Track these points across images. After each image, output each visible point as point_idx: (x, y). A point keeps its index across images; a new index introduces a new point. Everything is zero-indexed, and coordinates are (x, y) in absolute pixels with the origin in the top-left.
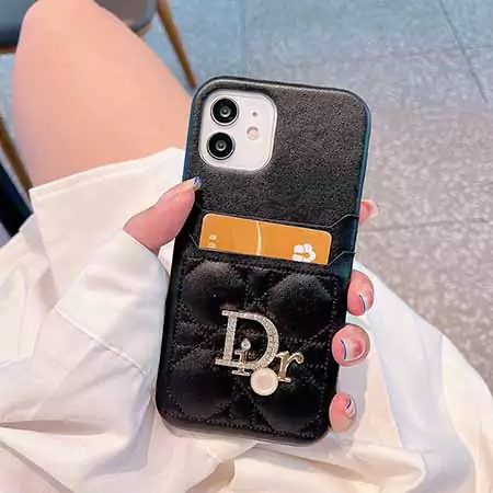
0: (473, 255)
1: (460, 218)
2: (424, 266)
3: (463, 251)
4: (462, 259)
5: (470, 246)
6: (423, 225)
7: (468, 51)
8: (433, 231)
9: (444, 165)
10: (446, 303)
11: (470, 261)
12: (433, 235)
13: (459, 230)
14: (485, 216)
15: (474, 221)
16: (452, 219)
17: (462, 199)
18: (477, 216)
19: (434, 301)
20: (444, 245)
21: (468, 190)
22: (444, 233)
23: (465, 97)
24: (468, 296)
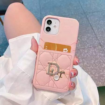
0: (90, 55)
1: (86, 47)
2: (80, 57)
3: (87, 54)
4: (87, 56)
5: (89, 53)
6: (79, 49)
7: (86, 14)
8: (81, 50)
9: (83, 37)
10: (85, 65)
11: (89, 56)
12: (81, 51)
13: (86, 50)
14: (91, 47)
15: (89, 48)
16: (85, 48)
17: (87, 43)
18: (90, 47)
19: (82, 65)
20: (84, 53)
21: (87, 42)
22: (83, 50)
23: (86, 23)
24: (89, 63)
